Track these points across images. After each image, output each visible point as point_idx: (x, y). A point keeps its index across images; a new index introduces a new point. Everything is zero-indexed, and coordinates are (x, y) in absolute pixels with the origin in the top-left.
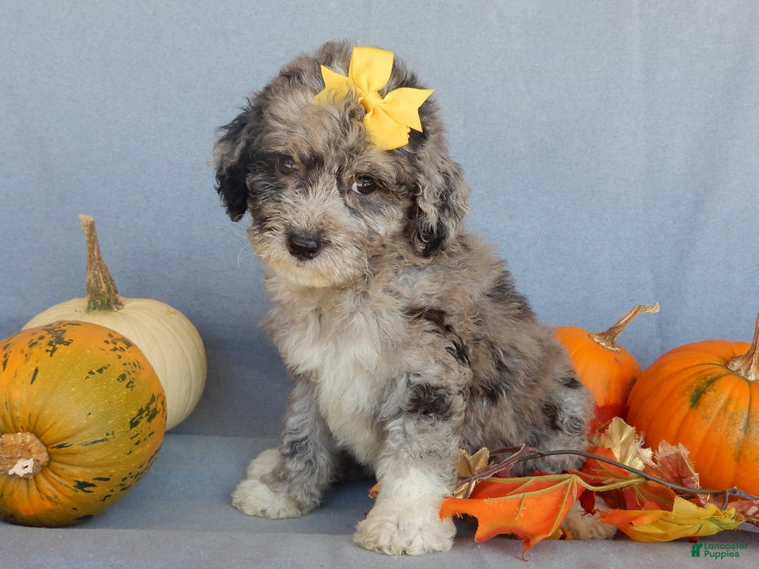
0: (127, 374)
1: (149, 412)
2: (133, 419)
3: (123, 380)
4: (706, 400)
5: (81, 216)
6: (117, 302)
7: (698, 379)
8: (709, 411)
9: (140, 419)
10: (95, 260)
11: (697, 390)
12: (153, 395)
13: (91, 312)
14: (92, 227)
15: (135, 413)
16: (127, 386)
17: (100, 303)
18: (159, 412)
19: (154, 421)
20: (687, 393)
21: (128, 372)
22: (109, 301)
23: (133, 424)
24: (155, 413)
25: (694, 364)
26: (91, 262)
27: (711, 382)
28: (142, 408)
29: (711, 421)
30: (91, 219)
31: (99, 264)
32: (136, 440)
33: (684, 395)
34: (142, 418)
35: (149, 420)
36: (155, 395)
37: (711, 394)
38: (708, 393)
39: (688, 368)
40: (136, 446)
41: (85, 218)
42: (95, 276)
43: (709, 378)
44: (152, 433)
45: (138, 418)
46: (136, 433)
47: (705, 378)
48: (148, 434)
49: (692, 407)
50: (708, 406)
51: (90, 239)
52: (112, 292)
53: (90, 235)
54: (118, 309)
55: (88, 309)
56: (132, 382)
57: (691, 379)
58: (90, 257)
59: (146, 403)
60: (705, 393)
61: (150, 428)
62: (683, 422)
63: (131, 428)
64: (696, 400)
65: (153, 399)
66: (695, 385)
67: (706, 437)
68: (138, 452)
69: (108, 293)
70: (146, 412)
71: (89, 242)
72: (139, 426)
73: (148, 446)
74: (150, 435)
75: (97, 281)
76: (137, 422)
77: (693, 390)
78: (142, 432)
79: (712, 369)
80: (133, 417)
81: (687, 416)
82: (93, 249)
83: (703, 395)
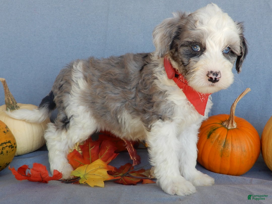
4: (212, 136)
7: (211, 129)
8: (213, 140)
11: (210, 133)
13: (7, 110)
14: (4, 82)
17: (10, 107)
20: (207, 134)
22: (13, 106)
25: (211, 123)
26: (6, 94)
27: (214, 130)
29: (213, 143)
30: (4, 79)
31: (9, 94)
37: (214, 134)
38: (213, 134)
39: (209, 125)
41: (2, 79)
43: (214, 128)
47: (213, 128)
49: (208, 138)
50: (213, 138)
51: (4, 86)
52: (15, 103)
57: (209, 129)
58: (5, 92)
60: (212, 134)
62: (205, 144)
64: (209, 136)
66: (209, 131)
67: (211, 149)
69: (13, 104)
75: (9, 100)
77: (208, 133)
79: (216, 125)
81: (206, 142)
82: (6, 89)
83: (211, 134)
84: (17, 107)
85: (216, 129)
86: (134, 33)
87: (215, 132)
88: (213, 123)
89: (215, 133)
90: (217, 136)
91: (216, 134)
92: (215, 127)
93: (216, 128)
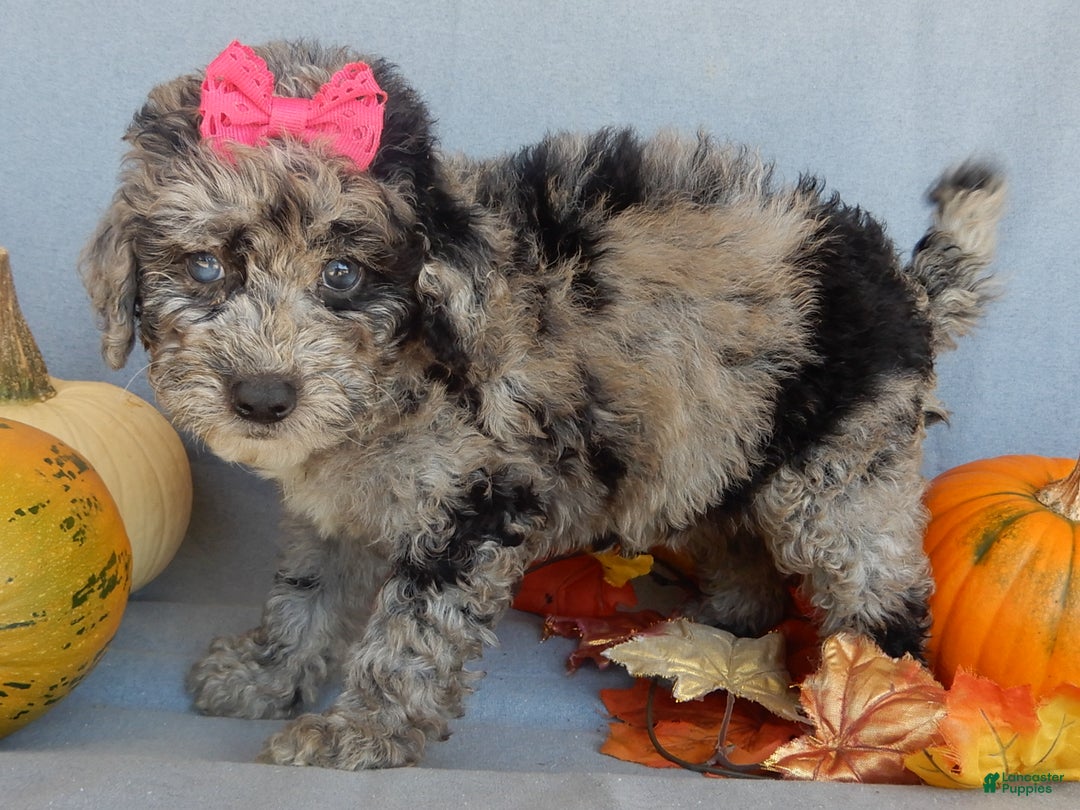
0: (75, 517)
1: (104, 581)
2: (79, 593)
3: (69, 528)
4: (1000, 551)
7: (987, 518)
8: (1004, 570)
9: (89, 592)
11: (985, 536)
12: (114, 554)
15: (82, 582)
16: (75, 539)
18: (118, 583)
19: (111, 597)
20: (969, 540)
21: (78, 515)
23: (78, 600)
24: (114, 582)
25: (981, 493)
27: (1009, 523)
28: (93, 575)
29: (1008, 587)
32: (79, 625)
33: (965, 543)
34: (92, 591)
35: (103, 596)
36: (117, 554)
37: (1009, 542)
38: (1003, 540)
39: (970, 500)
40: (78, 636)
43: (1005, 516)
44: (106, 616)
45: (86, 591)
46: (80, 615)
47: (1000, 516)
48: (99, 617)
49: (977, 563)
50: (1004, 562)
56: (83, 532)
57: (977, 519)
59: (101, 567)
60: (998, 542)
61: (102, 607)
62: (962, 589)
63: (73, 607)
64: (984, 552)
65: (112, 561)
66: (983, 527)
67: (999, 614)
68: (80, 645)
70: (100, 582)
72: (87, 603)
73: (96, 636)
74: (101, 620)
76: (84, 598)
77: (979, 535)
78: (89, 613)
79: (1009, 501)
80: (78, 589)
81: (968, 580)
83: (996, 543)
85: (1017, 518)
86: (577, 80)
87: (1015, 531)
88: (992, 491)
89: (1015, 537)
90: (1024, 550)
91: (1021, 543)
93: (1014, 513)
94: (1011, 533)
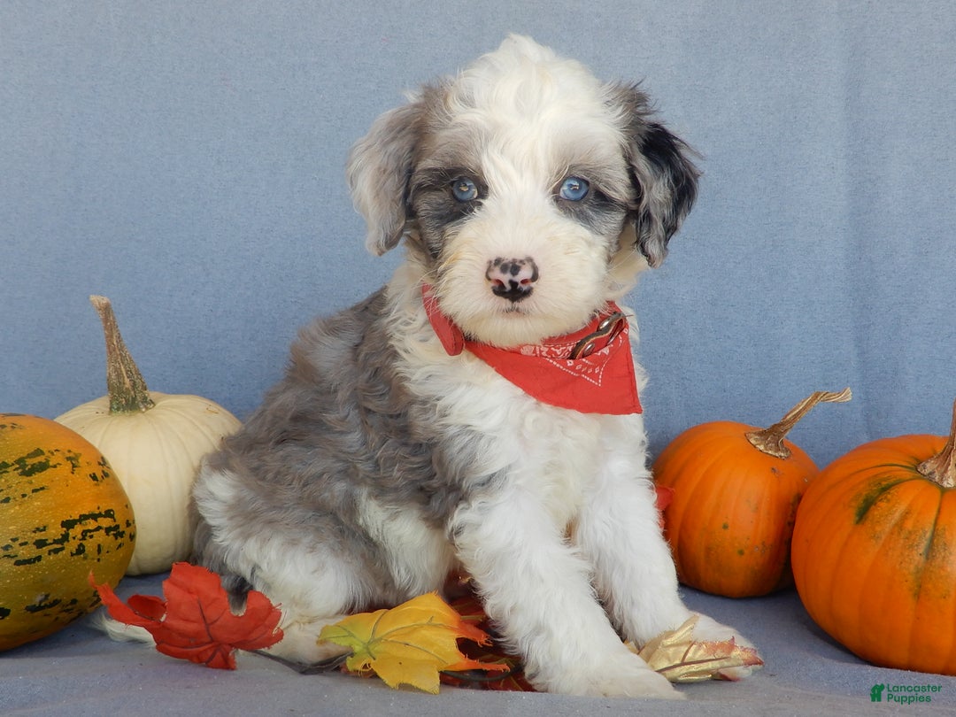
4: (876, 513)
5: (93, 298)
6: (145, 400)
7: (870, 485)
8: (878, 528)
10: (115, 349)
11: (866, 501)
13: (114, 414)
14: (107, 309)
17: (124, 402)
20: (853, 504)
22: (134, 399)
25: (870, 465)
26: (111, 353)
27: (885, 489)
29: (881, 542)
30: (105, 300)
31: (121, 354)
33: (849, 507)
37: (883, 505)
38: (879, 503)
39: (861, 471)
41: (98, 300)
42: (117, 370)
43: (884, 483)
47: (880, 484)
49: (857, 523)
50: (878, 522)
51: (106, 325)
52: (140, 389)
53: (106, 320)
54: (147, 409)
55: (111, 408)
57: (861, 486)
58: (109, 346)
60: (875, 504)
62: (846, 544)
64: (863, 514)
66: (864, 493)
69: (134, 390)
71: (106, 328)
75: (119, 375)
77: (861, 501)
79: (885, 473)
81: (850, 536)
82: (112, 337)
83: (873, 507)
84: (149, 403)
85: (893, 485)
87: (889, 496)
88: (877, 464)
89: (889, 501)
90: (895, 511)
91: (894, 506)
92: (888, 478)
93: (892, 481)
94: (886, 498)
